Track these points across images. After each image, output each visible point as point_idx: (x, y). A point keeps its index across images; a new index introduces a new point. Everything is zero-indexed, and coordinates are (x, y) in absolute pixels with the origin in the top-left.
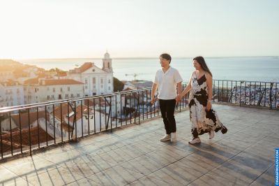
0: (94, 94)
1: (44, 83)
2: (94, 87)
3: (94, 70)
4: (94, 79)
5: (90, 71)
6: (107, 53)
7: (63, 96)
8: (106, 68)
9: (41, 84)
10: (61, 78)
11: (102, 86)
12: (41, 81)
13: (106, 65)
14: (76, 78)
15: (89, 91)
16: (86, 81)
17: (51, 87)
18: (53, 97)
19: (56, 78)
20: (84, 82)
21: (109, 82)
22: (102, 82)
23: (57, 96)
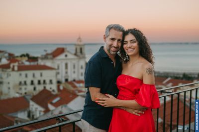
0: (66, 80)
1: (16, 68)
2: (66, 73)
3: (66, 56)
4: (66, 65)
5: (62, 56)
6: (79, 38)
7: (36, 82)
8: (79, 53)
9: (13, 70)
10: (32, 63)
11: (74, 72)
12: (14, 66)
13: (79, 51)
14: (48, 63)
15: (62, 77)
16: (58, 67)
17: (23, 73)
18: (25, 83)
19: (27, 63)
20: (56, 67)
21: (82, 68)
22: (74, 67)
23: (29, 82)
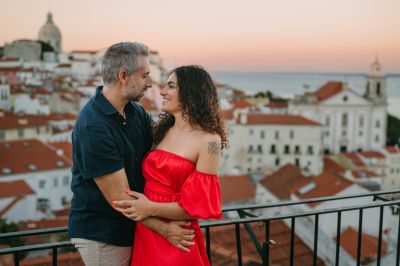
0: (343, 149)
1: (244, 119)
2: (344, 133)
3: (345, 99)
4: (345, 117)
5: (337, 99)
6: (376, 63)
7: (280, 149)
8: (373, 95)
9: (239, 122)
10: (277, 111)
11: (361, 133)
12: (240, 115)
13: (373, 89)
14: (308, 113)
15: (334, 142)
16: (328, 120)
17: (258, 129)
18: (260, 148)
19: (266, 111)
20: (323, 122)
21: (378, 125)
22: (361, 122)
23: (266, 148)
